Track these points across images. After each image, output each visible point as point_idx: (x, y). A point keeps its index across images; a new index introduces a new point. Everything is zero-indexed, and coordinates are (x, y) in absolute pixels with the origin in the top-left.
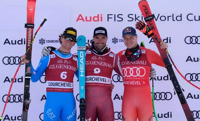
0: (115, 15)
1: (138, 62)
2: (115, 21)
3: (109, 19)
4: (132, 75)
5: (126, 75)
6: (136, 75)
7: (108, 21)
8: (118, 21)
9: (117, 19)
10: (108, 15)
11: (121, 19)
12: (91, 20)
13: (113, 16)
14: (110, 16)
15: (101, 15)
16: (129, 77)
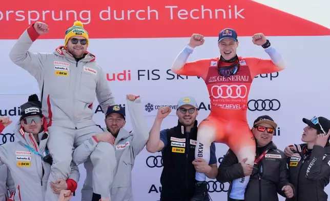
0: (148, 71)
1: (238, 78)
2: (149, 79)
3: (140, 76)
4: (229, 95)
5: (220, 96)
6: (236, 95)
7: (139, 79)
8: (152, 79)
9: (152, 76)
10: (139, 71)
11: (158, 77)
12: (114, 79)
13: (146, 73)
14: (141, 73)
15: (129, 71)
16: (224, 99)
